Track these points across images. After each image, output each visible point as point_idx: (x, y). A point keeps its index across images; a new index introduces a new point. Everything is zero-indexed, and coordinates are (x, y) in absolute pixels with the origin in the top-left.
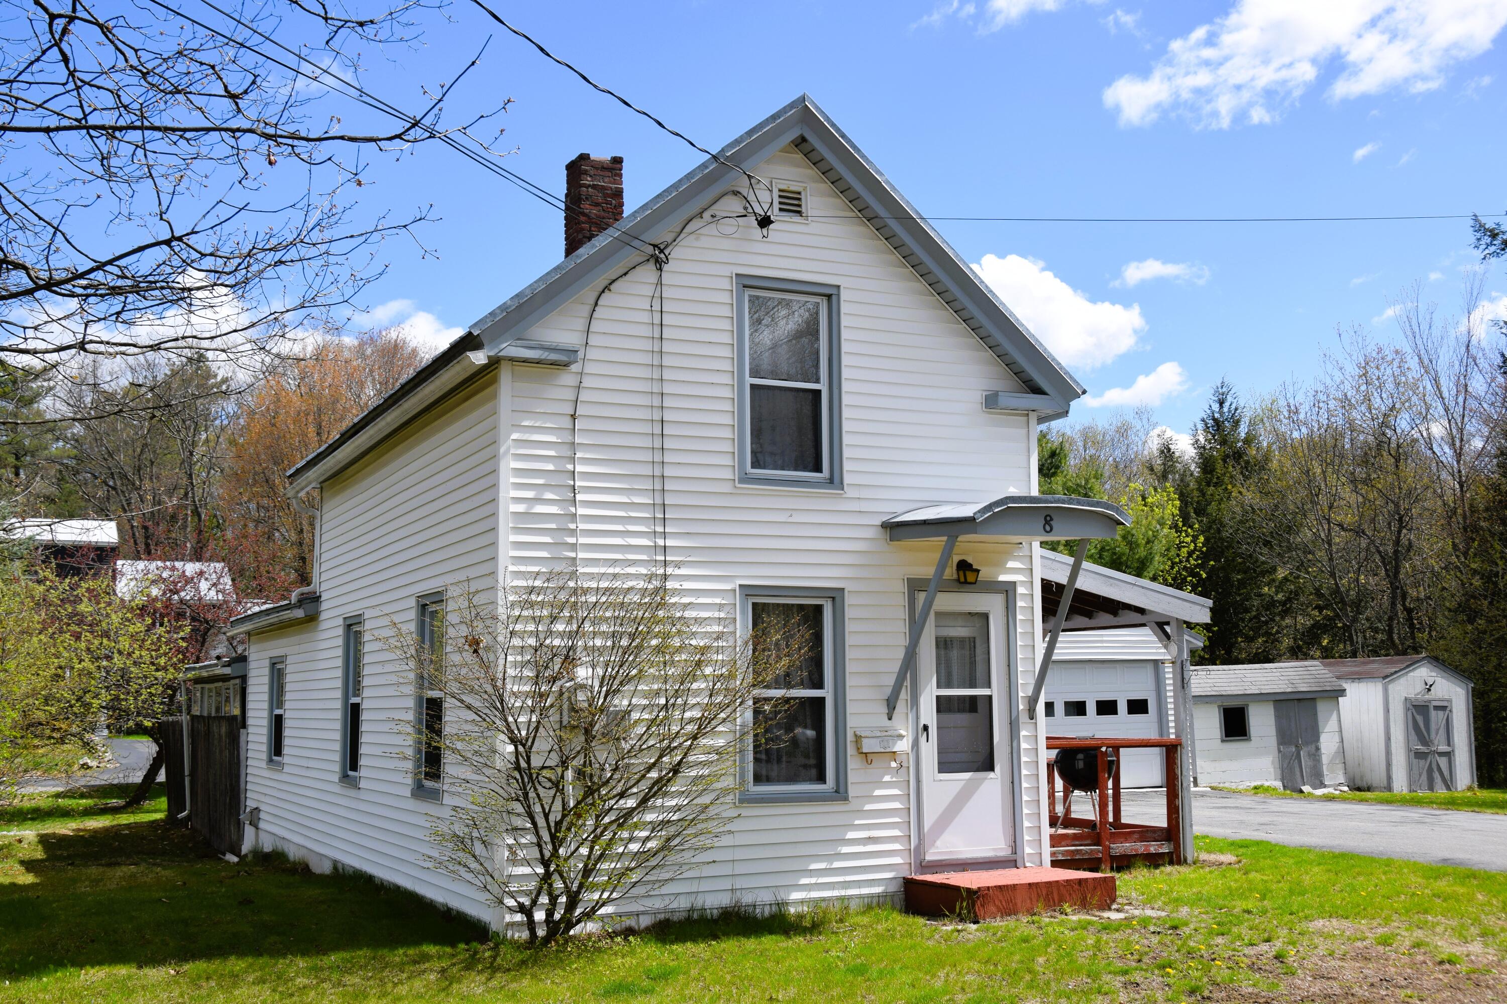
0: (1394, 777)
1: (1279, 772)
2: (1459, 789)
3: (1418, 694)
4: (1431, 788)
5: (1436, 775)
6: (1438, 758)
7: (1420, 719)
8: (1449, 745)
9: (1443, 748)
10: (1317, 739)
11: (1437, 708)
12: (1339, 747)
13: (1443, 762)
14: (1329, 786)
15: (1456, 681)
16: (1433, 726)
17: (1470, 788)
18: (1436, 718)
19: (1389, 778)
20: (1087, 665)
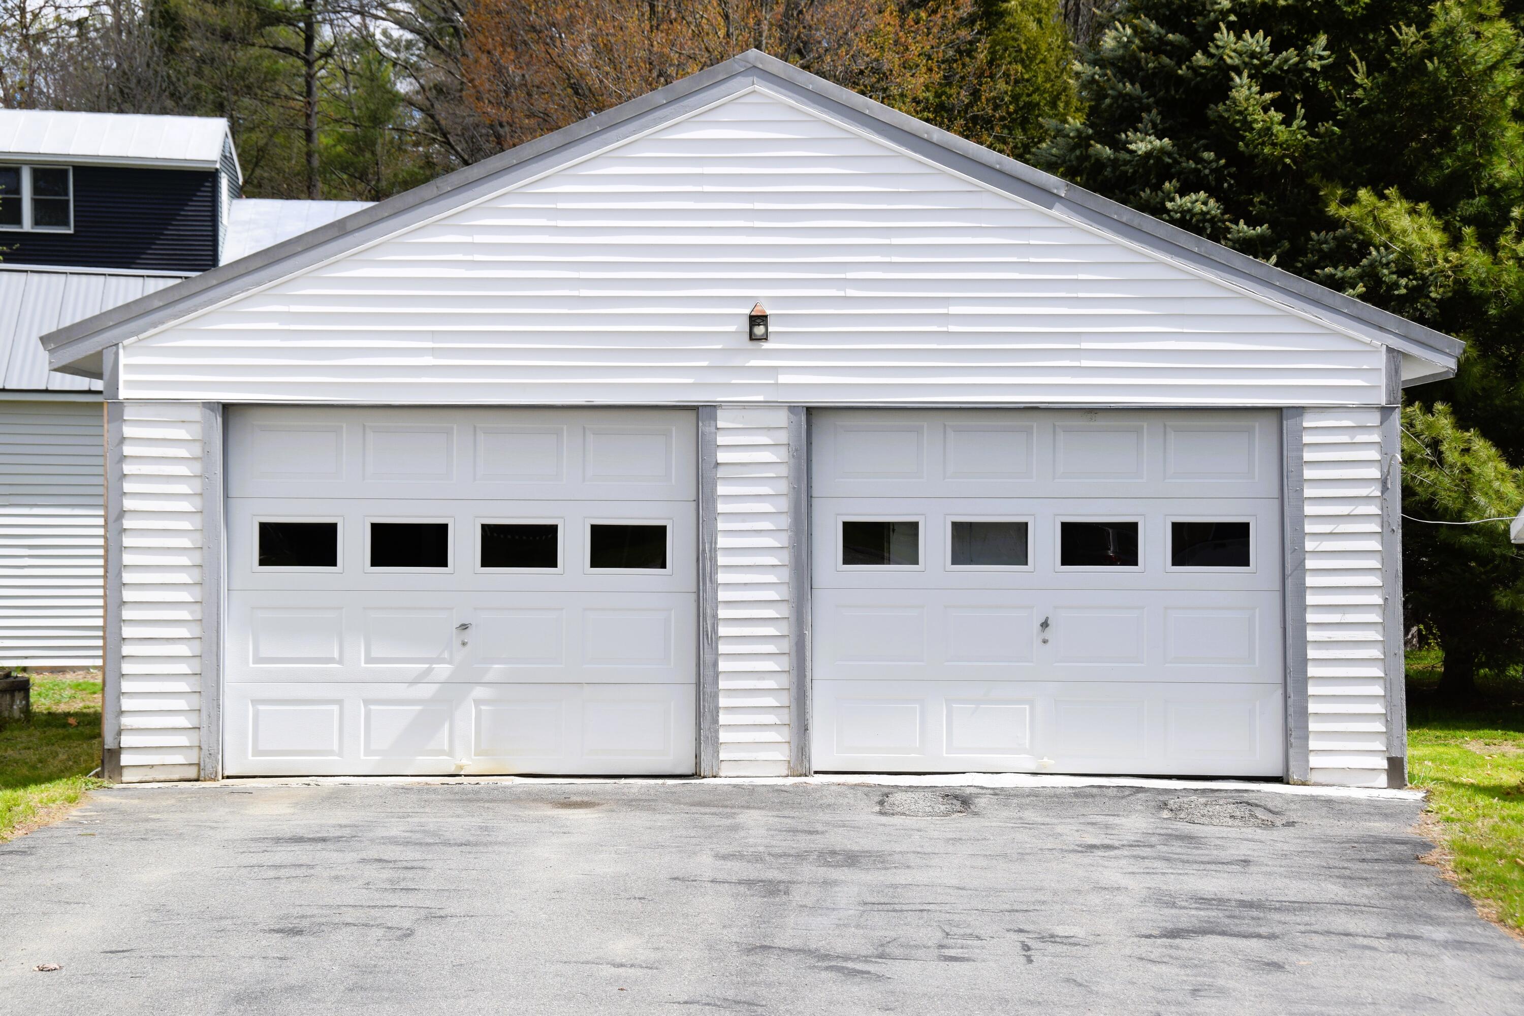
20: (1035, 423)
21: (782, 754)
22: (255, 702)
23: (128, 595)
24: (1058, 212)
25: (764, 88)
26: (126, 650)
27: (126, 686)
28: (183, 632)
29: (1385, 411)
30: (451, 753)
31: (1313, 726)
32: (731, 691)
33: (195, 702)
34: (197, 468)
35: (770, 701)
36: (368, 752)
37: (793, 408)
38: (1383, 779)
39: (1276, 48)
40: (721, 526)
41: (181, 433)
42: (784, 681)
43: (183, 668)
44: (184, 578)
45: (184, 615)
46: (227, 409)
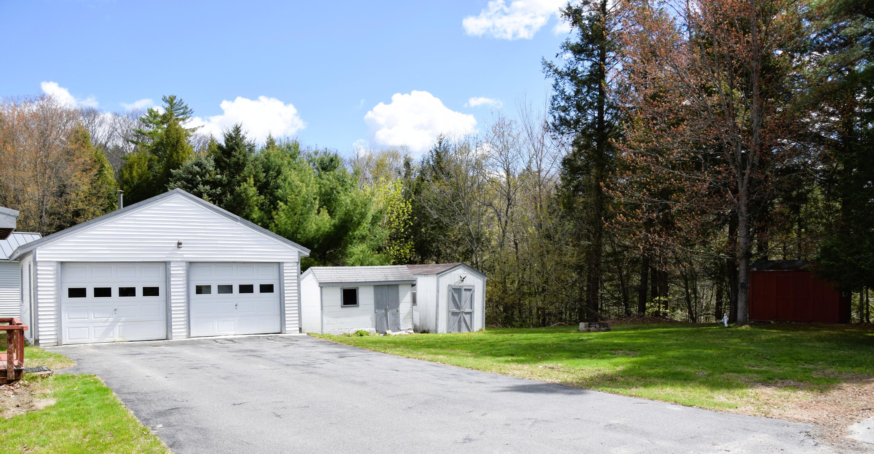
0: (439, 325)
1: (374, 323)
2: (475, 331)
3: (456, 283)
4: (459, 330)
5: (463, 324)
6: (465, 315)
7: (456, 296)
8: (471, 309)
9: (468, 310)
10: (398, 306)
11: (466, 290)
12: (410, 310)
13: (467, 317)
14: (403, 330)
15: (478, 276)
16: (463, 299)
17: (481, 330)
18: (465, 295)
19: (437, 325)
20: (234, 265)
21: (185, 334)
22: (68, 328)
23: (39, 305)
24: (239, 223)
25: (180, 196)
26: (40, 317)
27: (40, 325)
28: (53, 313)
29: (298, 263)
30: (113, 337)
31: (286, 323)
32: (175, 321)
33: (56, 328)
34: (55, 276)
35: (183, 323)
36: (95, 338)
37: (187, 262)
38: (298, 332)
39: (211, 189)
40: (172, 287)
41: (51, 268)
42: (186, 319)
43: (53, 321)
44: (52, 301)
45: (53, 309)
46: (62, 263)
